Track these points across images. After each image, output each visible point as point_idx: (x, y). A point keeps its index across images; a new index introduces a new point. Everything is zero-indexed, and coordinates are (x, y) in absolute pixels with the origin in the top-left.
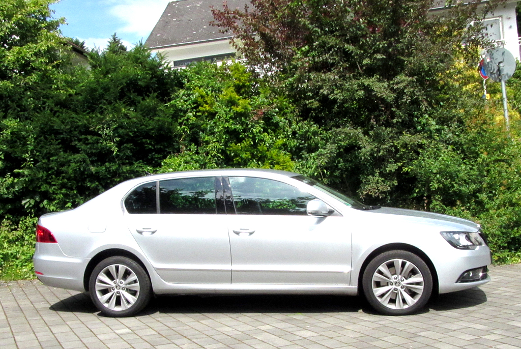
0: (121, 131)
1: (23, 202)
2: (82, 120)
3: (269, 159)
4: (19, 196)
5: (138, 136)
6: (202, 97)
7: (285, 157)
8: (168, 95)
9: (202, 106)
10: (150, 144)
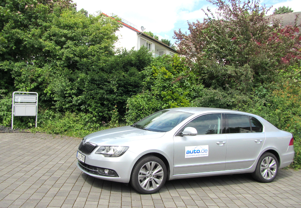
0: (119, 82)
1: (81, 107)
2: (105, 76)
3: (180, 100)
4: (80, 105)
5: (126, 85)
6: (155, 70)
7: (186, 100)
8: (143, 68)
9: (154, 74)
10: (131, 88)
